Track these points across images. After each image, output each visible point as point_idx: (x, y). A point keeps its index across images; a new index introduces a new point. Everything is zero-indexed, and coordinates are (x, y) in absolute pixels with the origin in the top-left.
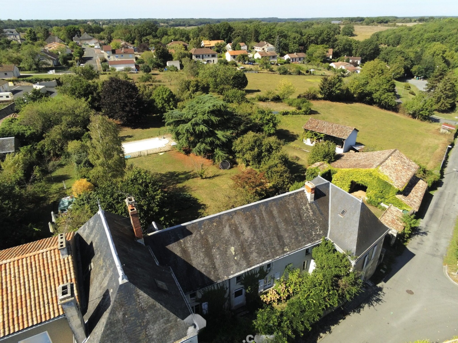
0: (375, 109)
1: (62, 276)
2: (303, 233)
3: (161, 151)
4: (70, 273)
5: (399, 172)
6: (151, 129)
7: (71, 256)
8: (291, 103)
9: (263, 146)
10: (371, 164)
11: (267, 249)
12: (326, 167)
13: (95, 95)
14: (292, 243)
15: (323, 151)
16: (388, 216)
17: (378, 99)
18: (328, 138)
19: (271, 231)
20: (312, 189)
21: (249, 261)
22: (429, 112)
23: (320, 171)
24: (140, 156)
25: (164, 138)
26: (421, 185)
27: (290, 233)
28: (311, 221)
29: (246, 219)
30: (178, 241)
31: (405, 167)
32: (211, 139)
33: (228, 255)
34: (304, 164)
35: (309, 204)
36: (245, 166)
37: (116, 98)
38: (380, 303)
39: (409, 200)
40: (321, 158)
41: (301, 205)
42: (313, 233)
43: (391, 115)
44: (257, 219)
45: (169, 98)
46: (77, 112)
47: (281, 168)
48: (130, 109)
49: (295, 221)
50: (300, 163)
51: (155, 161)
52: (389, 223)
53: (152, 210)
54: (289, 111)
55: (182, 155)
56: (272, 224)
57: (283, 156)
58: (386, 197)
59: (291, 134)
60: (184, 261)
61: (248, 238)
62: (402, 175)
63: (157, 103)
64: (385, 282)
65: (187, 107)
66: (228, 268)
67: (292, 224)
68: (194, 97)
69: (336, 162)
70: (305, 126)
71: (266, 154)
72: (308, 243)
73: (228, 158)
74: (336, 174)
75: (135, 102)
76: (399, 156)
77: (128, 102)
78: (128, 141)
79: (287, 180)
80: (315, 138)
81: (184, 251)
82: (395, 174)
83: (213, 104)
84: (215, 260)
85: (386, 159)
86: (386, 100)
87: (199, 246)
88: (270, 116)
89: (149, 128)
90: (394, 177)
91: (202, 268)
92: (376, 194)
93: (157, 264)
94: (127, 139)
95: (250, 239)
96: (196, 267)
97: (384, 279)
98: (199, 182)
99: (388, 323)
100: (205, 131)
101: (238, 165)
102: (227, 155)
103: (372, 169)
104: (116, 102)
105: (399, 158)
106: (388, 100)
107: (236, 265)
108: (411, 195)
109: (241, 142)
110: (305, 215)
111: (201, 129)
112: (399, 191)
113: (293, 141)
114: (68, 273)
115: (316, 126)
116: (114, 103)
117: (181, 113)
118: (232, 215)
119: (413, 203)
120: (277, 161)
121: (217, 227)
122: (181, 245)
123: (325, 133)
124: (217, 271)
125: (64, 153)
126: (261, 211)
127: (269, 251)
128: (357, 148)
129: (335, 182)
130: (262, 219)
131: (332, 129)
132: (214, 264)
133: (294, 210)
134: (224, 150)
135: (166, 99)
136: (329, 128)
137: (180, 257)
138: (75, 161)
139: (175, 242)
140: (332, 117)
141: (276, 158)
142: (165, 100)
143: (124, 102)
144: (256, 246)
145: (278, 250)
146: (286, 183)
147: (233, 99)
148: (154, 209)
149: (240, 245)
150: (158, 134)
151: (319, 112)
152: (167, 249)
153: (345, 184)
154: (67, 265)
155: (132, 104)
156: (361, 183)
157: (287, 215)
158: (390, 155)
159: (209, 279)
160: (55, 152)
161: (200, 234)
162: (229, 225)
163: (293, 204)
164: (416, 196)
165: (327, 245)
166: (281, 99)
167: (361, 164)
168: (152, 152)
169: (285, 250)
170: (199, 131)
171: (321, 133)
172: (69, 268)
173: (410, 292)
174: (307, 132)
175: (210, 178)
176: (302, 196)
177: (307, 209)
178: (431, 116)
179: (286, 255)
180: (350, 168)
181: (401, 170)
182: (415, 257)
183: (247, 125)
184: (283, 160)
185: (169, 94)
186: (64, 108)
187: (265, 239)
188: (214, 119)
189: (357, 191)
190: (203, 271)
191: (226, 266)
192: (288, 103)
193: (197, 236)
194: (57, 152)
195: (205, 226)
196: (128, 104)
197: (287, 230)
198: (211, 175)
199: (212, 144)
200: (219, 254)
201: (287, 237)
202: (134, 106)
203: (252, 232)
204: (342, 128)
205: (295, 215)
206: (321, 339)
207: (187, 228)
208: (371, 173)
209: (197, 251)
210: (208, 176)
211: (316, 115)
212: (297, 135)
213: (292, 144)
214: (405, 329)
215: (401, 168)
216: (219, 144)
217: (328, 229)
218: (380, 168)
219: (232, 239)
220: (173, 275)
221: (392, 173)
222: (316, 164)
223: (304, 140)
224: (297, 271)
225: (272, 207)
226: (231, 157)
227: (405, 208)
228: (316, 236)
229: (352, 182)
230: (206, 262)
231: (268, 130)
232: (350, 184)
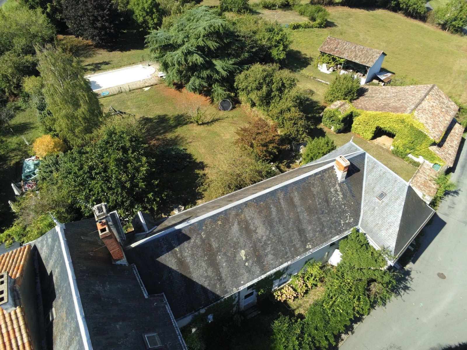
0: (399, 16)
1: (10, 340)
2: (329, 223)
3: (147, 85)
4: (21, 335)
5: (437, 117)
6: (133, 52)
7: (20, 307)
8: (303, 11)
9: (273, 84)
10: (403, 105)
11: (285, 248)
12: (348, 108)
13: (55, 4)
14: (317, 238)
15: (345, 86)
16: (420, 177)
17: (406, 4)
18: (349, 65)
19: (291, 225)
20: (345, 168)
21: (264, 266)
22: (463, 22)
23: (340, 113)
24: (120, 92)
25: (149, 65)
26: (457, 131)
27: (314, 225)
28: (340, 207)
29: (259, 212)
30: (173, 251)
31: (443, 110)
32: (208, 72)
33: (237, 262)
34: (319, 100)
35: (339, 184)
36: (250, 106)
37: (82, 9)
38: (407, 291)
39: (443, 153)
40: (342, 95)
41: (329, 186)
42: (342, 222)
43: (418, 26)
44: (274, 210)
45: (152, 8)
46: (33, 29)
47: (295, 113)
48: (103, 25)
49: (321, 209)
50: (314, 98)
51: (139, 99)
52: (421, 186)
53: (137, 186)
54: (300, 23)
55: (173, 89)
56: (292, 215)
57: (297, 97)
58: (418, 149)
59: (304, 56)
60: (182, 276)
61: (262, 236)
62: (439, 121)
63: (136, 16)
64: (414, 262)
65: (175, 26)
66: (237, 277)
67: (316, 213)
68: (183, 12)
69: (359, 100)
70: (322, 47)
71: (277, 93)
72: (336, 236)
73: (229, 97)
74: (359, 117)
75: (107, 15)
76: (437, 95)
77: (98, 15)
78: (105, 70)
79: (301, 129)
80: (333, 63)
81: (181, 262)
82: (432, 120)
83: (208, 23)
84: (221, 270)
85: (423, 100)
86: (415, 6)
87: (199, 254)
88: (280, 35)
89: (130, 50)
90: (430, 125)
91: (205, 281)
92: (404, 145)
93: (146, 296)
94: (103, 67)
95: (264, 238)
96: (197, 281)
97: (412, 258)
98: (194, 130)
99: (418, 319)
100: (199, 64)
101: (241, 105)
102: (228, 93)
103: (406, 115)
104: (83, 15)
105: (437, 97)
106: (417, 6)
107: (247, 272)
108: (446, 145)
109: (246, 77)
110: (333, 199)
111: (194, 60)
112: (435, 142)
113: (305, 67)
114: (18, 334)
115: (336, 48)
116: (81, 17)
117: (167, 35)
118: (241, 209)
119: (448, 156)
120: (290, 104)
121: (223, 225)
122: (177, 255)
123: (346, 58)
124: (224, 282)
125: (22, 92)
126: (279, 199)
127: (288, 250)
128: (382, 77)
129: (356, 126)
130: (280, 210)
131: (354, 53)
132: (219, 274)
133: (320, 195)
134: (224, 86)
135: (148, 10)
136: (351, 52)
137: (176, 271)
138: (36, 106)
139: (168, 252)
140: (351, 31)
141: (289, 99)
142: (147, 12)
143: (93, 15)
144: (272, 246)
145: (298, 248)
146: (301, 132)
147: (232, 6)
148: (140, 185)
149: (252, 247)
150: (141, 59)
151: (336, 24)
152: (159, 262)
153: (368, 129)
154: (15, 322)
155: (104, 17)
156: (389, 129)
157: (310, 202)
158: (427, 94)
159: (214, 294)
160: (11, 91)
161: (201, 237)
162: (238, 222)
163: (319, 186)
164: (452, 147)
165: (358, 238)
166: (291, 5)
167: (391, 105)
168: (134, 87)
169: (307, 247)
170: (192, 62)
171: (341, 58)
172: (19, 327)
173: (442, 276)
174: (323, 56)
175: (208, 123)
176: (331, 174)
177: (336, 191)
178: (465, 28)
179: (308, 254)
180: (377, 110)
181: (439, 114)
182: (446, 227)
183: (252, 49)
184: (298, 101)
185: (151, 3)
186: (14, 27)
187: (283, 235)
188: (212, 45)
189: (380, 136)
190: (206, 285)
191: (235, 276)
192: (300, 11)
193: (197, 241)
194: (13, 90)
195: (206, 227)
196: (100, 18)
197: (310, 222)
198: (208, 119)
199: (209, 78)
200: (226, 261)
201: (310, 230)
202: (107, 21)
203: (267, 228)
204: (367, 51)
205: (320, 201)
206: (343, 342)
207: (183, 232)
208: (403, 120)
209: (198, 261)
210: (206, 121)
211: (332, 28)
212: (310, 57)
213: (305, 71)
214: (436, 326)
215: (439, 112)
216: (218, 79)
217: (360, 216)
218: (415, 113)
219: (242, 240)
220: (168, 308)
221: (429, 118)
222: (335, 103)
223: (319, 65)
224: (318, 264)
225: (293, 192)
226: (233, 94)
227: (437, 162)
228: (345, 225)
229: (377, 128)
230: (210, 274)
231: (277, 54)
232: (374, 129)
